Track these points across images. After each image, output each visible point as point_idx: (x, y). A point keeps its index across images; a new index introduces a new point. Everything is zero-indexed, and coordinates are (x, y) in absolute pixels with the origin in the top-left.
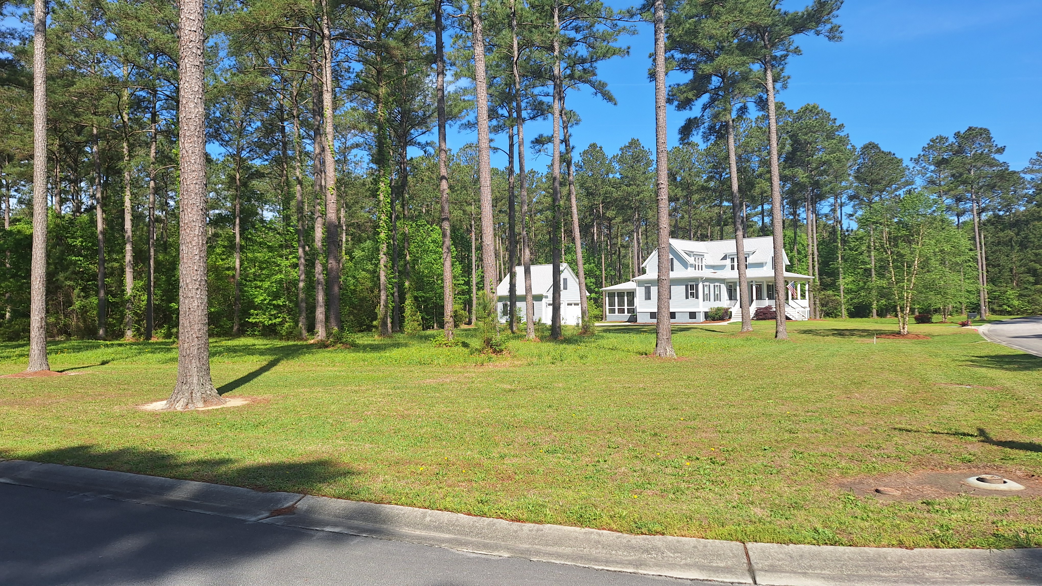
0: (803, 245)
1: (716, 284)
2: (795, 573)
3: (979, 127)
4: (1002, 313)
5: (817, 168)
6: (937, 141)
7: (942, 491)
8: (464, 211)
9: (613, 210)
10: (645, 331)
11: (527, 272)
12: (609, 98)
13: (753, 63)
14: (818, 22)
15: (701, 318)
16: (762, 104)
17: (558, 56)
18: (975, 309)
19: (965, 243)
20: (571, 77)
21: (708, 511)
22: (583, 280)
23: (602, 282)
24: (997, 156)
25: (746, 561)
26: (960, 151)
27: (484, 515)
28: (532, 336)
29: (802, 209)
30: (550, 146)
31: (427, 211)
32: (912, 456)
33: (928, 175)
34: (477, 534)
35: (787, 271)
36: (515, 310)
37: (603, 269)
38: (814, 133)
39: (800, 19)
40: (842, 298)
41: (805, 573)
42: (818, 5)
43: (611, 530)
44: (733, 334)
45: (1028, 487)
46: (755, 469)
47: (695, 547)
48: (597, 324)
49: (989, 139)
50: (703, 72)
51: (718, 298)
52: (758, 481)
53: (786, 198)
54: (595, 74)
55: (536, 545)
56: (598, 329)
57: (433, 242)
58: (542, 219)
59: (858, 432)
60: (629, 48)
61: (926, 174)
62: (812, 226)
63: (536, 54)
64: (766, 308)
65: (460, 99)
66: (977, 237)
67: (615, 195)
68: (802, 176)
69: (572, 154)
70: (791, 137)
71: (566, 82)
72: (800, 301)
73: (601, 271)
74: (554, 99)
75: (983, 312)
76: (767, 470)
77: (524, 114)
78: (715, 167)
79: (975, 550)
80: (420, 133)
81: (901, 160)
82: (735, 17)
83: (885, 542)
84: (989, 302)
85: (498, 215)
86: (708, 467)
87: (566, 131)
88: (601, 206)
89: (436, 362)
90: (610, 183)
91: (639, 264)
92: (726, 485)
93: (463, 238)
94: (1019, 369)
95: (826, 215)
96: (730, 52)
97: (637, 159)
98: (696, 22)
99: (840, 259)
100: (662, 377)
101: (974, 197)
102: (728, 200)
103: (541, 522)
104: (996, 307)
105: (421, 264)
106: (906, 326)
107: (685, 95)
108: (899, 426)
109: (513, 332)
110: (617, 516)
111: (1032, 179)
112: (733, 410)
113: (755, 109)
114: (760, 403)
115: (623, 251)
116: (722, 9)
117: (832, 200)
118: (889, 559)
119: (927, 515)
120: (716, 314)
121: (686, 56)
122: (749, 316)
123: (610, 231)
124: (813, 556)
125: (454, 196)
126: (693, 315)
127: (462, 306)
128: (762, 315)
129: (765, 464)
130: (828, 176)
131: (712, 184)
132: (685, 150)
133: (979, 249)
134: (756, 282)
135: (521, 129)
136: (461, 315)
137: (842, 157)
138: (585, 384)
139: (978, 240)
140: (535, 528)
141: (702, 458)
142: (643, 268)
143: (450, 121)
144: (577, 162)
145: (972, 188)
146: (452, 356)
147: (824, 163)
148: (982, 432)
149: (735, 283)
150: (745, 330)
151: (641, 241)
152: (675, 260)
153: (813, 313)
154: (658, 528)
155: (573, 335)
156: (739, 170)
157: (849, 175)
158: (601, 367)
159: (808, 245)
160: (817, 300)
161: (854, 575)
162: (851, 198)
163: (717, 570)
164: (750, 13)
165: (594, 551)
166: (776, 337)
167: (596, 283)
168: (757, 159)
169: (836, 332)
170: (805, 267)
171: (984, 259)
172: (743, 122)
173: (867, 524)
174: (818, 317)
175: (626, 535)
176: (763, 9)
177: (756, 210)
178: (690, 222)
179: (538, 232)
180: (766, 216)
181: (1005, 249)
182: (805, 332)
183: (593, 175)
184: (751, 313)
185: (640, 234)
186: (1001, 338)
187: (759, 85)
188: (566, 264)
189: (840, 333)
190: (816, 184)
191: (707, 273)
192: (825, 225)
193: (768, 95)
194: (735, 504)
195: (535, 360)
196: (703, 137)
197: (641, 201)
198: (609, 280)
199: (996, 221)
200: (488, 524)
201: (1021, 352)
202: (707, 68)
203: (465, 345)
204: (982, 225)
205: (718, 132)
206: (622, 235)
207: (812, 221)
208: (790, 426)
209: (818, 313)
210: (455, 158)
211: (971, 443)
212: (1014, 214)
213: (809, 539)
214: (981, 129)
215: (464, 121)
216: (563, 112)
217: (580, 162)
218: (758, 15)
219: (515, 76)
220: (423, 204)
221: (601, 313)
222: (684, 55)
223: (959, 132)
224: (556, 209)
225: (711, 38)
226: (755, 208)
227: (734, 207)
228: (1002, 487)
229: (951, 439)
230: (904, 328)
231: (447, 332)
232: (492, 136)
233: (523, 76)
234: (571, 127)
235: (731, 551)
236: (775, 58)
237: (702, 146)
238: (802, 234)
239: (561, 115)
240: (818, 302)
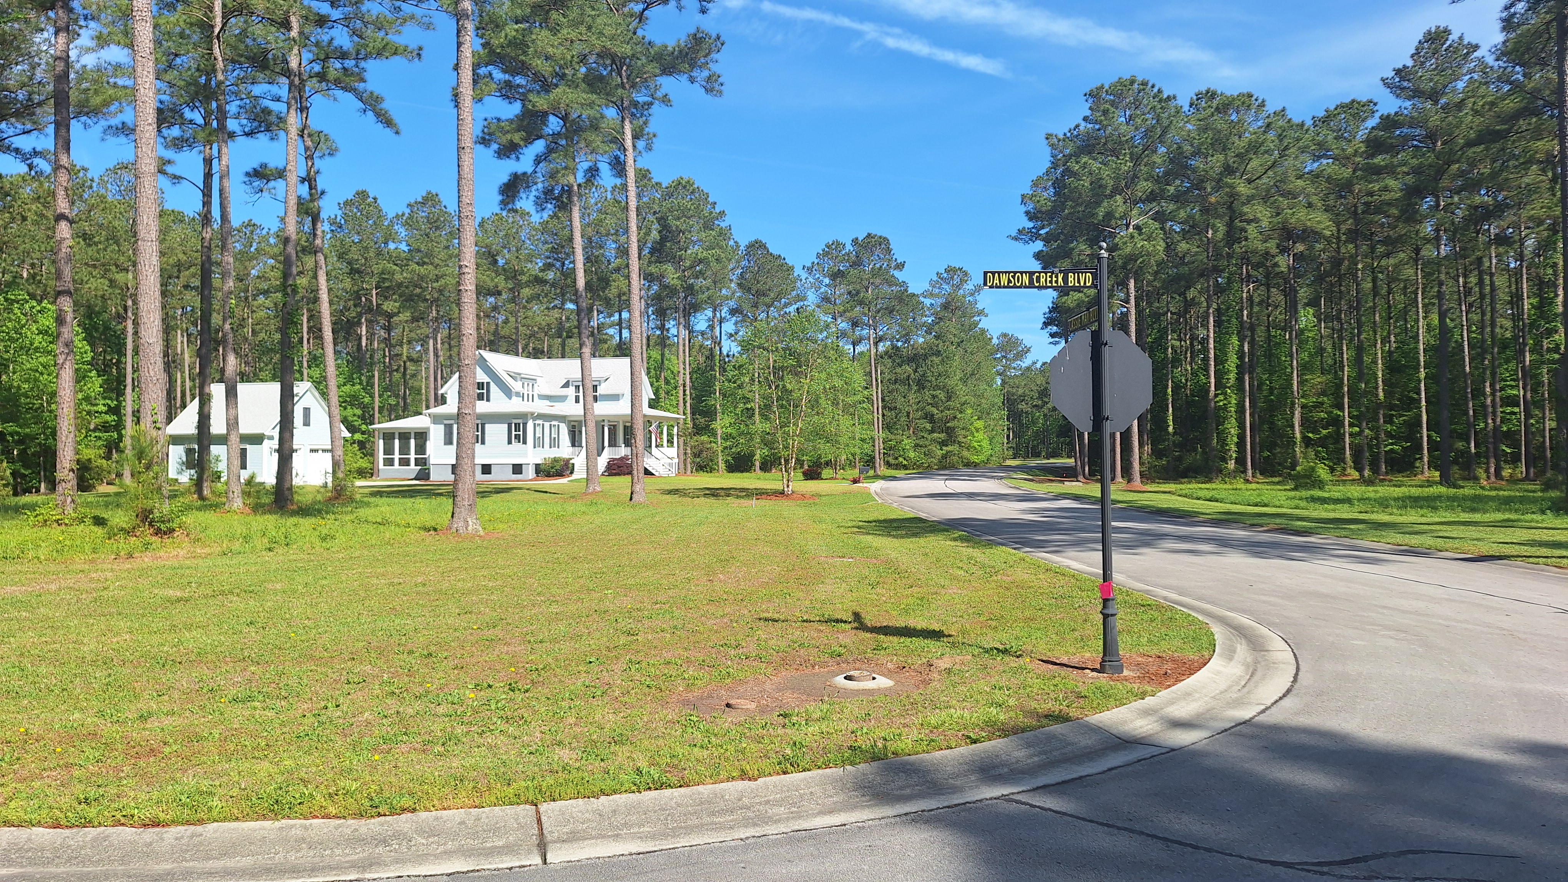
0: (673, 372)
1: (553, 423)
2: (603, 837)
3: (879, 235)
4: (898, 467)
5: (691, 267)
6: (833, 247)
7: (804, 697)
8: (111, 281)
9: (395, 301)
10: (441, 494)
11: (231, 394)
12: (388, 122)
13: (607, 106)
14: (693, 65)
15: (530, 473)
16: (619, 167)
17: (297, 38)
18: (870, 462)
19: (859, 379)
20: (322, 77)
21: (490, 765)
22: (336, 411)
23: (374, 414)
24: (896, 273)
25: (536, 832)
26: (857, 263)
27: (88, 823)
28: (238, 503)
29: (672, 323)
30: (280, 184)
31: (33, 277)
32: (775, 653)
33: (822, 290)
34: (69, 860)
35: (650, 406)
36: (210, 461)
37: (377, 395)
38: (689, 218)
39: (669, 56)
40: (718, 446)
41: (617, 835)
42: (693, 41)
43: (327, 816)
44: (573, 497)
45: (897, 682)
46: (572, 692)
47: (462, 823)
48: (359, 483)
49: (889, 250)
50: (534, 106)
51: (555, 443)
52: (573, 711)
53: (652, 305)
54: (363, 80)
55: (187, 861)
56: (361, 491)
57: (40, 333)
58: (266, 305)
59: (715, 628)
60: (420, 49)
61: (820, 288)
62: (684, 345)
63: (258, 29)
64: (622, 459)
65: (108, 83)
66: (873, 372)
67: (398, 277)
68: (672, 276)
69: (322, 203)
70: (659, 220)
71: (311, 85)
72: (666, 450)
73: (372, 396)
74: (289, 108)
75: (877, 465)
76: (590, 693)
77: (232, 125)
78: (553, 250)
79: (828, 770)
80: (18, 131)
81: (792, 268)
82: (581, 34)
83: (724, 774)
84: (884, 454)
85: (181, 293)
86: (504, 696)
87: (310, 164)
88: (374, 292)
89: (31, 554)
90: (391, 257)
91: (436, 389)
92: (526, 721)
93: (107, 328)
94: (907, 536)
95: (703, 333)
96: (573, 84)
97: (435, 224)
98: (524, 30)
99: (718, 394)
100: (456, 564)
101: (871, 322)
102: (571, 301)
103: (201, 822)
104: (891, 460)
105: (14, 373)
106: (790, 483)
107: (509, 136)
108: (765, 615)
109: (202, 498)
110: (340, 793)
111: (932, 305)
112: (554, 608)
113: (609, 173)
114: (595, 595)
115: (411, 367)
116: (562, 19)
117: (709, 313)
118: (727, 797)
119: (780, 731)
120: (552, 468)
121: (511, 79)
122: (597, 471)
123: (389, 334)
124: (630, 809)
125: (90, 253)
126: (517, 469)
127: (101, 452)
128: (617, 468)
129: (587, 683)
130: (705, 279)
131: (550, 275)
132: (511, 220)
133: (874, 387)
134: (609, 421)
135: (224, 150)
136: (100, 468)
137: (723, 255)
138: (324, 582)
139: (874, 376)
140: (189, 833)
141: (498, 685)
142: (442, 395)
143: (85, 118)
144: (333, 217)
145: (869, 310)
146: (68, 542)
147: (700, 261)
148: (857, 616)
149: (580, 422)
150: (591, 490)
151: (441, 353)
152: (492, 384)
153: (682, 466)
154: (407, 802)
155: (315, 502)
156: (588, 259)
157: (731, 280)
158: (357, 554)
159: (679, 372)
160: (689, 449)
161: (681, 828)
162: (733, 312)
163: (491, 852)
164: (601, 33)
165: (292, 857)
166: (631, 499)
167: (362, 418)
168: (614, 246)
169: (707, 492)
170: (675, 403)
171: (880, 400)
172: (594, 189)
173: (706, 753)
174: (689, 472)
175: (353, 821)
176: (619, 31)
177: (612, 319)
178: (517, 328)
179: (259, 327)
180: (625, 328)
181: (902, 388)
182: (670, 492)
183: (361, 241)
184: (599, 467)
185: (439, 342)
186: (892, 498)
187: (614, 140)
188: (309, 384)
189: (713, 493)
190: (690, 290)
191: (542, 407)
192: (701, 346)
193: (625, 155)
194: (533, 749)
195: (236, 546)
196: (536, 204)
197: (441, 291)
198: (386, 413)
199: (894, 354)
200: (94, 839)
201: (912, 515)
202: (540, 102)
203: (99, 521)
204: (880, 357)
205: (557, 199)
206: (409, 342)
207: (684, 339)
208: (629, 626)
209: (689, 466)
210: (94, 185)
211: (844, 631)
212: (913, 346)
213: (627, 786)
214: (880, 237)
215: (115, 121)
216: (306, 132)
217: (339, 218)
218: (612, 38)
219: (215, 59)
220: (23, 261)
221: (370, 466)
222: (507, 77)
223: (857, 239)
224: (289, 290)
225: (547, 58)
226: (611, 315)
227: (579, 311)
228: (870, 685)
229: (821, 628)
230: (788, 486)
231: (62, 498)
232: (169, 154)
233: (233, 61)
234: (321, 157)
235: (516, 820)
236: (635, 104)
237: (536, 218)
238: (672, 357)
239: (302, 136)
240: (689, 451)
